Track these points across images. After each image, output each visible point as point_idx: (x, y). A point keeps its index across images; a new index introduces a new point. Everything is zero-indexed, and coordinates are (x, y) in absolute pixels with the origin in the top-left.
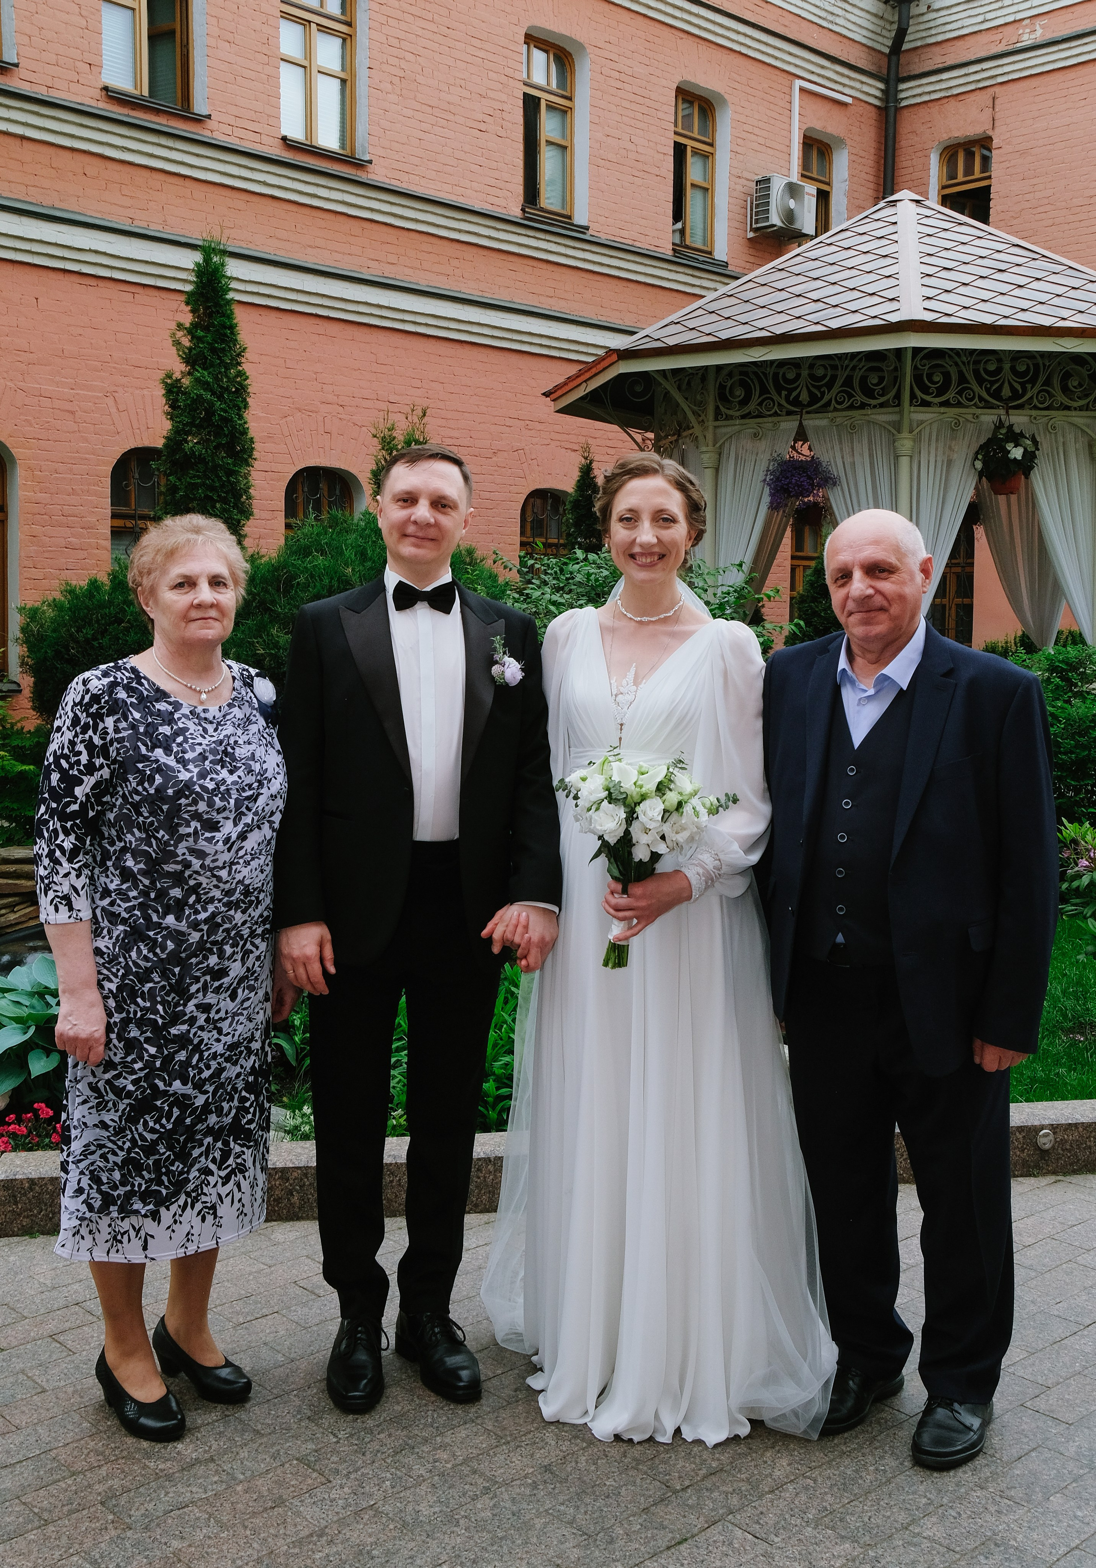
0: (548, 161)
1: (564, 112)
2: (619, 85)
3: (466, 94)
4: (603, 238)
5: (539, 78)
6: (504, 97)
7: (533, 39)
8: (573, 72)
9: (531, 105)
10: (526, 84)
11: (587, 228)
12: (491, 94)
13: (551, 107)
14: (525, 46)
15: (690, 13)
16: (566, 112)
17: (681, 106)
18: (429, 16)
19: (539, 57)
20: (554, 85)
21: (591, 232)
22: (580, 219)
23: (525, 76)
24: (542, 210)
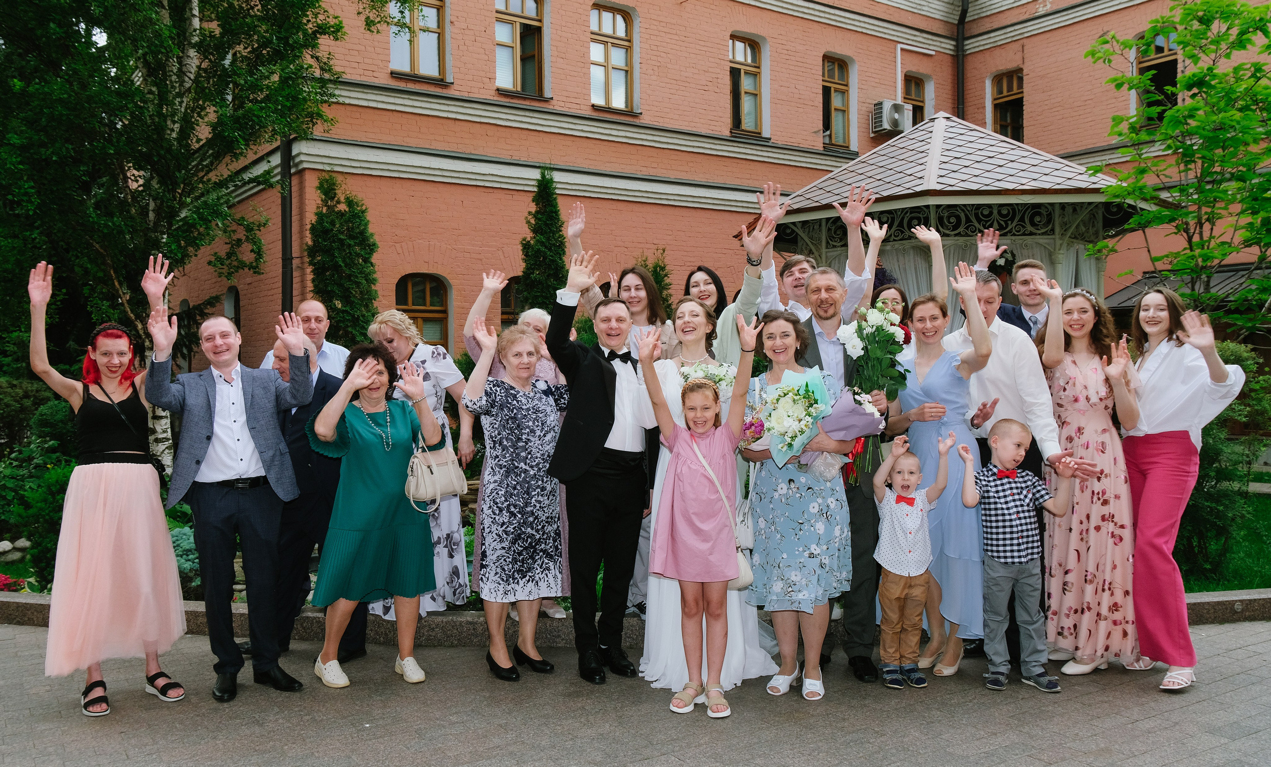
0: (747, 104)
1: (755, 75)
2: (788, 57)
3: (696, 71)
4: (780, 143)
5: (740, 58)
6: (718, 71)
7: (734, 37)
8: (760, 52)
9: (735, 74)
10: (731, 62)
11: (770, 139)
12: (710, 70)
13: (746, 73)
14: (731, 41)
15: (830, 14)
16: (756, 75)
17: (826, 64)
18: (674, 32)
19: (740, 45)
20: (749, 61)
21: (772, 141)
22: (766, 134)
23: (731, 57)
24: (743, 131)
